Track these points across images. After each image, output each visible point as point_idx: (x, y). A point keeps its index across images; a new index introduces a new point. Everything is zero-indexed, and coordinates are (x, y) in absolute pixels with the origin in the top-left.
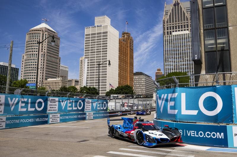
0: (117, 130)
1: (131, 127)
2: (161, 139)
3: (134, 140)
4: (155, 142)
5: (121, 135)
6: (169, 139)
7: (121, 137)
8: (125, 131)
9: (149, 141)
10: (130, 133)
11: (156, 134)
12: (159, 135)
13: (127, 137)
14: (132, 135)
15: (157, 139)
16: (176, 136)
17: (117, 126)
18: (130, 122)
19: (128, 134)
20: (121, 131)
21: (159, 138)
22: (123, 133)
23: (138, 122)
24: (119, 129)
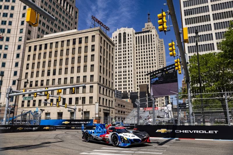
0: (92, 134)
1: (104, 131)
2: (134, 139)
3: (109, 142)
4: (129, 142)
5: (95, 139)
6: (141, 139)
7: (95, 141)
8: (99, 135)
9: (124, 142)
10: (104, 137)
11: (130, 136)
12: (132, 136)
13: (102, 140)
14: (107, 138)
15: (130, 140)
16: (146, 137)
17: (91, 131)
18: (103, 127)
19: (102, 137)
20: (96, 135)
21: (133, 139)
22: (97, 136)
23: (111, 127)
24: (93, 134)
